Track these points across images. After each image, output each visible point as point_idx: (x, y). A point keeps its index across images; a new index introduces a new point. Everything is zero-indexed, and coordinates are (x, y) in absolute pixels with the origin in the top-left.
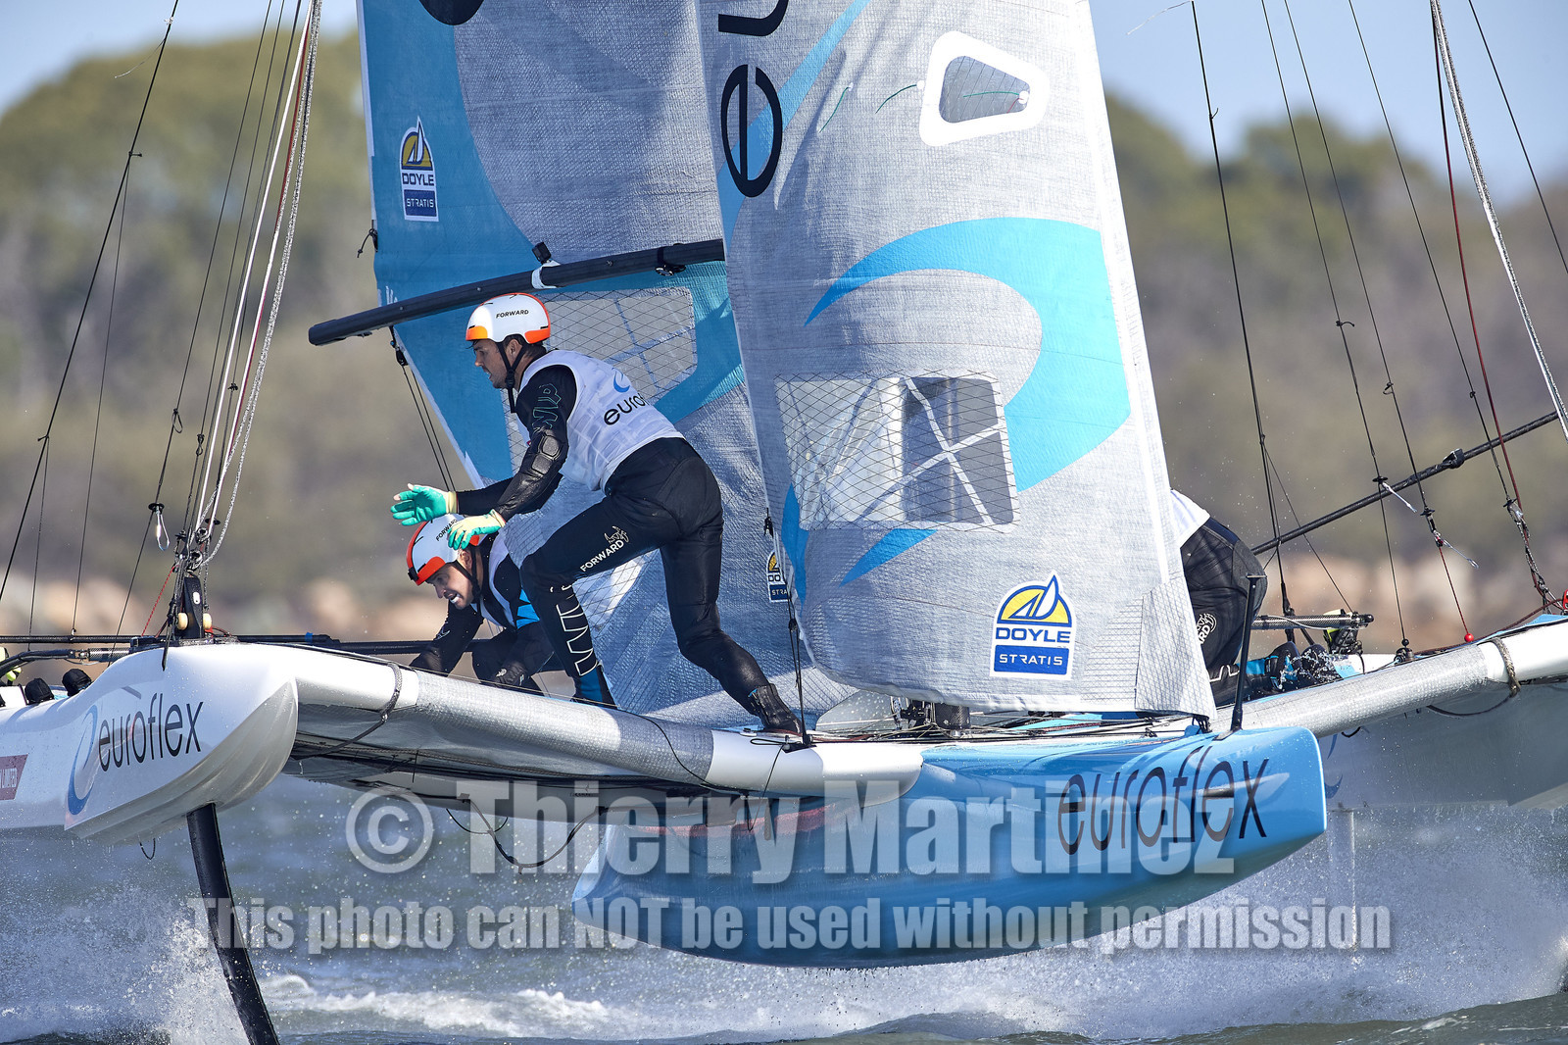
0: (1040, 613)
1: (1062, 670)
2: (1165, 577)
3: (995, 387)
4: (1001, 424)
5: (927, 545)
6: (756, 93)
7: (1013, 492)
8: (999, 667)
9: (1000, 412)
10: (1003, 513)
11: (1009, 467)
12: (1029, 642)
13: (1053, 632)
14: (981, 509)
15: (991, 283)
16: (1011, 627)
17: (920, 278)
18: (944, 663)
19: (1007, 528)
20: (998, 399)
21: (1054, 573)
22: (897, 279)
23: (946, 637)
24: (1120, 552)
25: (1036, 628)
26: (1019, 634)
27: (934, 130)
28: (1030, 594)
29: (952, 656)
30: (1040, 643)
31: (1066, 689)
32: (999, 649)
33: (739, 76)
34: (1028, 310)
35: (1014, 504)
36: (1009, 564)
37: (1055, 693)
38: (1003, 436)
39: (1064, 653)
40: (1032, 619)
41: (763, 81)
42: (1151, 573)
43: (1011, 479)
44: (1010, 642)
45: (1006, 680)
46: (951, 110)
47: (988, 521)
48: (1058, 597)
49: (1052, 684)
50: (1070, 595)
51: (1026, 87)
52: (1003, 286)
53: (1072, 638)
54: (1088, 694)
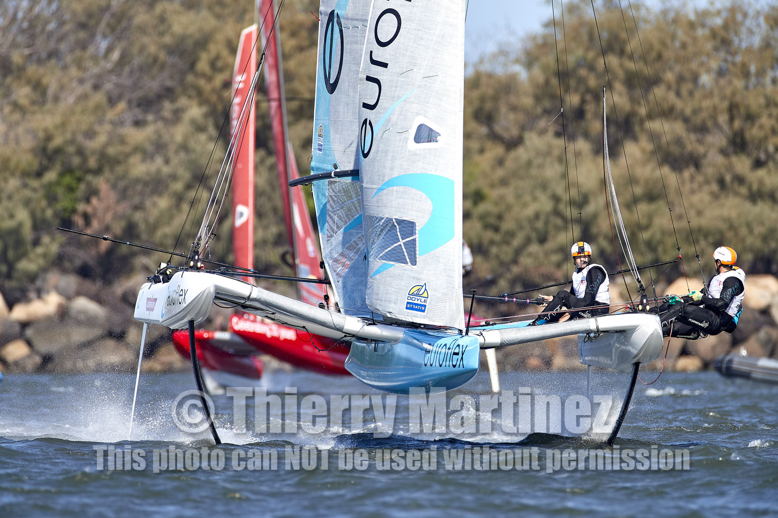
0: (420, 293)
1: (424, 311)
2: (457, 287)
3: (417, 224)
4: (417, 236)
5: (391, 269)
7: (417, 256)
8: (407, 308)
9: (417, 232)
10: (414, 262)
11: (417, 249)
12: (416, 302)
13: (423, 300)
14: (408, 260)
15: (420, 193)
16: (412, 296)
17: (401, 189)
18: (392, 305)
19: (414, 267)
20: (417, 228)
21: (425, 282)
22: (395, 188)
23: (394, 297)
24: (445, 278)
25: (418, 298)
26: (413, 299)
27: (412, 145)
28: (418, 288)
29: (395, 303)
30: (419, 302)
31: (424, 317)
32: (408, 303)
33: (365, 122)
34: (429, 202)
35: (417, 260)
36: (414, 278)
37: (421, 318)
38: (417, 239)
39: (425, 306)
40: (418, 295)
41: (370, 123)
42: (453, 285)
43: (417, 252)
44: (411, 301)
45: (408, 312)
46: (418, 139)
47: (409, 264)
48: (426, 289)
49: (421, 315)
50: (429, 289)
51: (440, 135)
52: (423, 194)
53: (428, 302)
54: (430, 319)
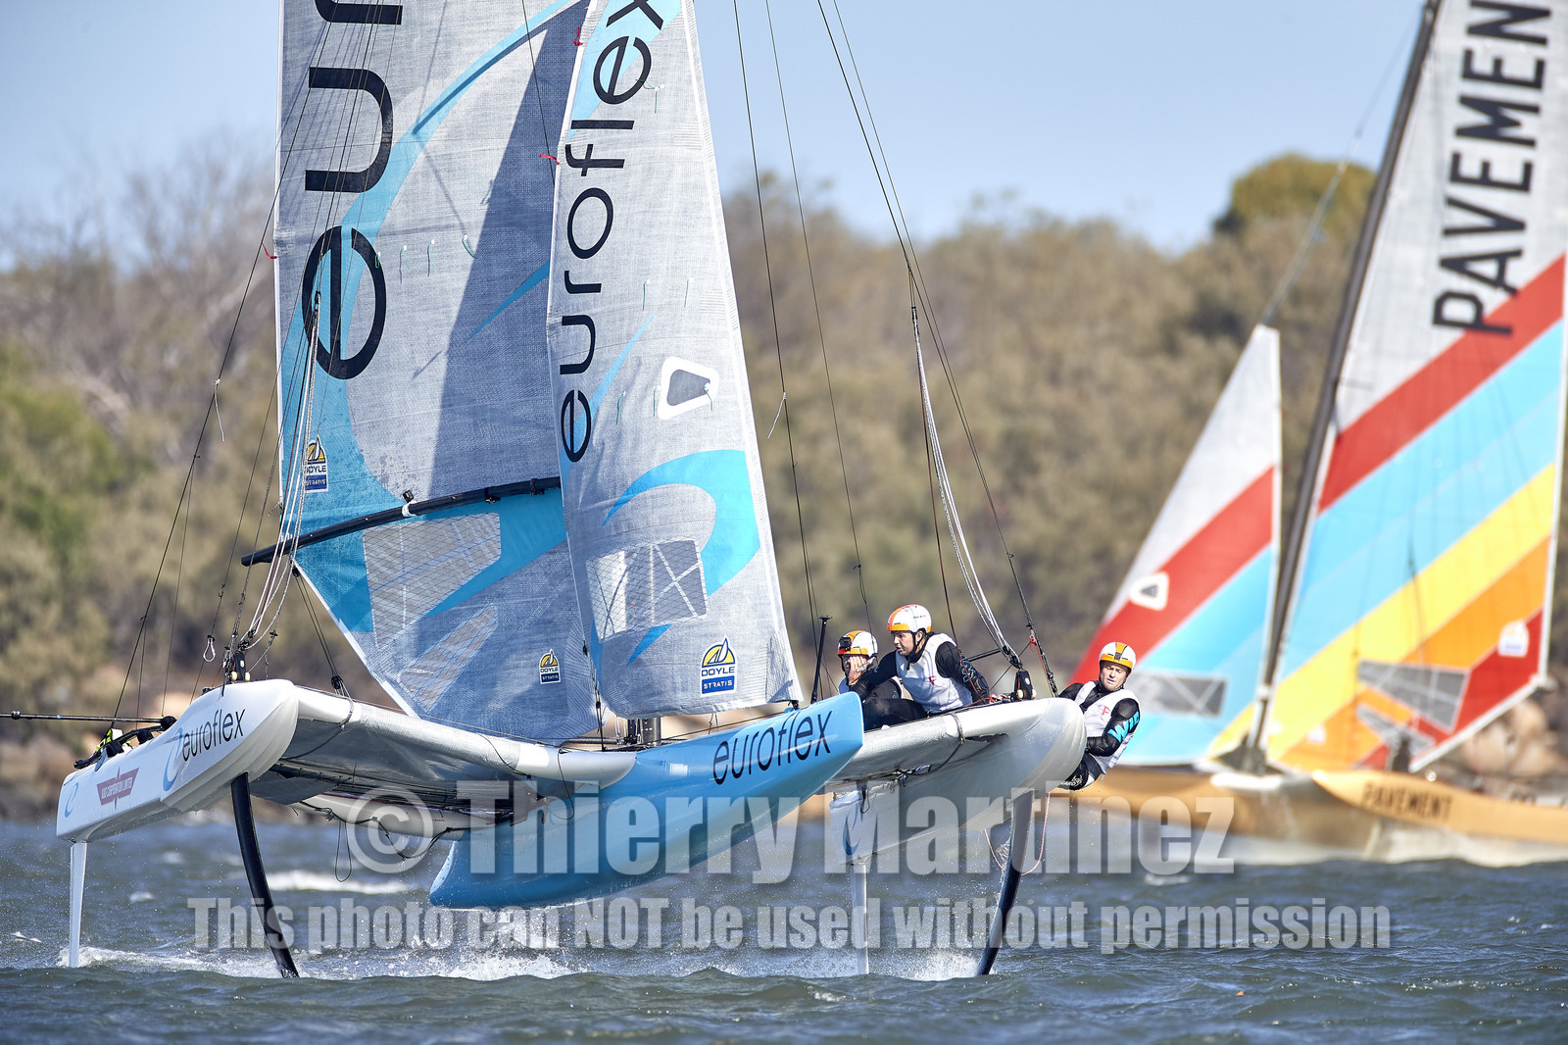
0: (721, 659)
1: (732, 688)
2: (777, 630)
3: (696, 543)
4: (700, 562)
5: (668, 633)
6: (578, 404)
7: (705, 597)
8: (704, 691)
9: (699, 556)
10: (701, 610)
11: (703, 585)
12: (717, 676)
13: (727, 670)
14: (692, 609)
15: (692, 488)
16: (708, 669)
17: (659, 490)
18: (680, 694)
19: (704, 617)
20: (697, 549)
21: (726, 637)
22: (648, 493)
23: (680, 680)
24: (756, 621)
25: (719, 667)
27: (666, 412)
28: (716, 650)
30: (721, 675)
31: (735, 697)
32: (704, 682)
33: (570, 397)
34: (710, 499)
35: (706, 603)
36: (705, 635)
37: (731, 700)
38: (701, 569)
39: (732, 678)
40: (718, 663)
41: (582, 397)
42: (770, 629)
43: (704, 591)
44: (709, 677)
45: (709, 698)
46: (673, 400)
47: (695, 614)
48: (728, 649)
49: (727, 696)
50: (733, 647)
51: (709, 381)
52: (698, 488)
53: (736, 670)
54: (746, 699)
